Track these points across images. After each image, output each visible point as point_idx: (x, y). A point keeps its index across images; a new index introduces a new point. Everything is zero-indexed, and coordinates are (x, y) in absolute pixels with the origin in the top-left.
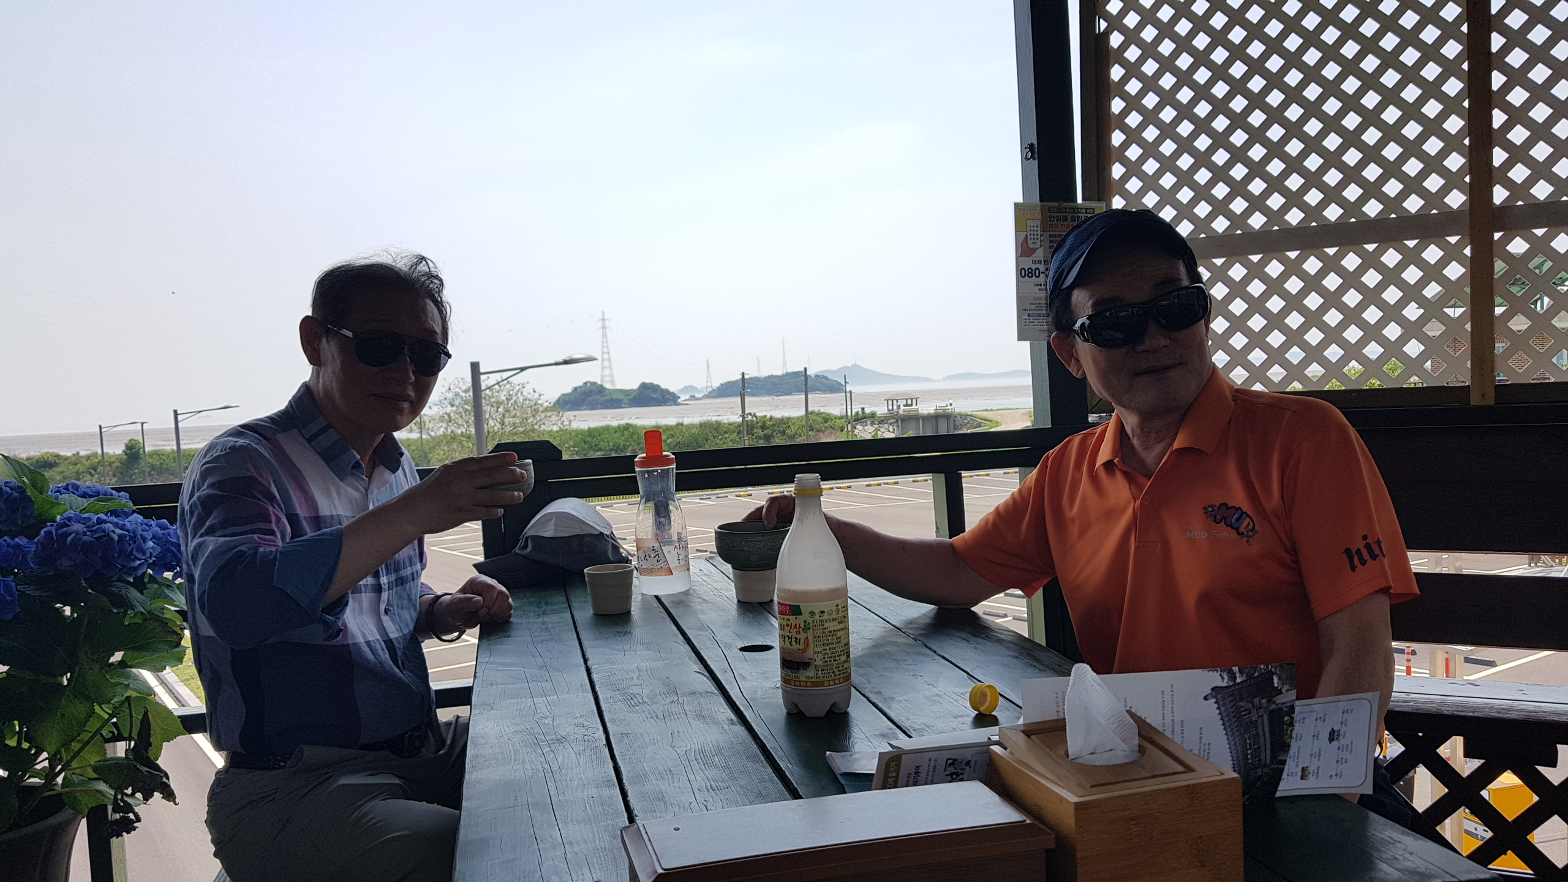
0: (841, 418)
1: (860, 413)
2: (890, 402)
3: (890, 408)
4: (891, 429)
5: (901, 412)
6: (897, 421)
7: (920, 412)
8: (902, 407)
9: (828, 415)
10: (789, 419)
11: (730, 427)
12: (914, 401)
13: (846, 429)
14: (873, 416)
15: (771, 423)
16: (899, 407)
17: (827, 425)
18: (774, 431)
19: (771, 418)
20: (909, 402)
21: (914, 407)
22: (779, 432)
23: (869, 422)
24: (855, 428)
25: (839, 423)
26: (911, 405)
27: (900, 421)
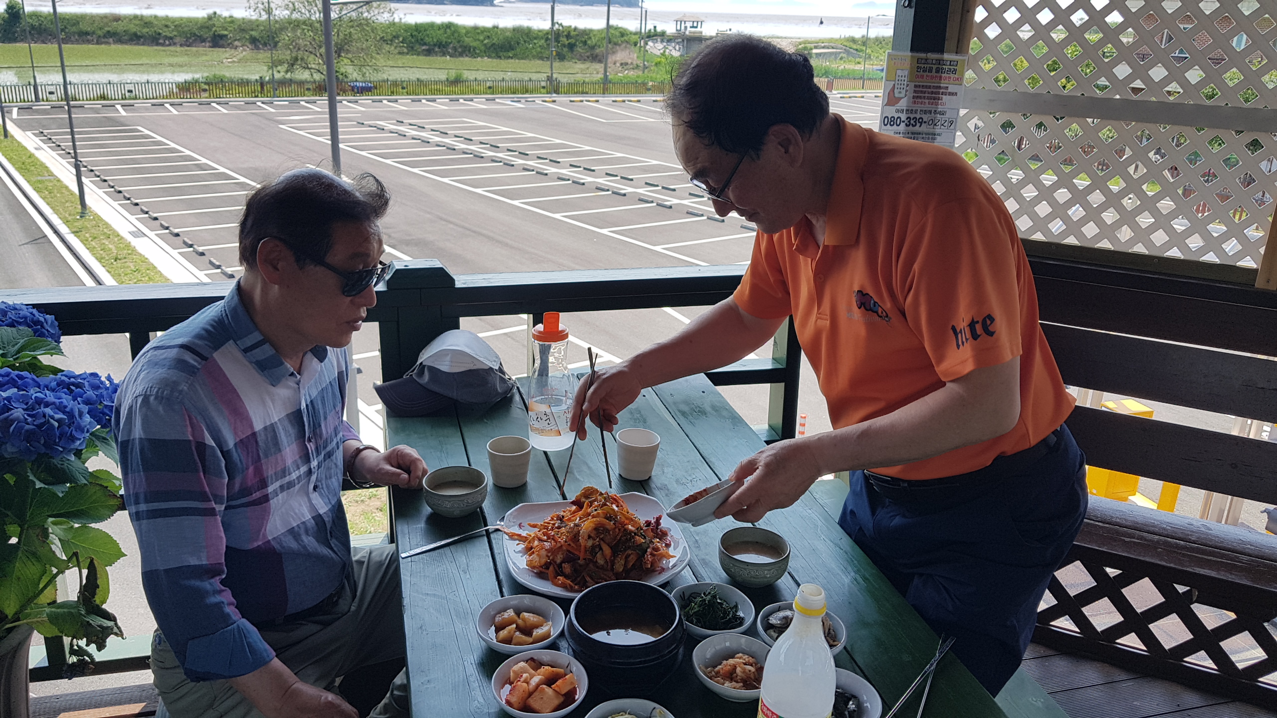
0: (636, 34)
1: (653, 31)
2: (679, 23)
3: (679, 28)
4: (677, 47)
5: (687, 33)
6: (683, 41)
7: (703, 34)
8: (689, 29)
9: (625, 30)
10: (591, 31)
11: (540, 34)
12: (699, 23)
13: (639, 45)
14: (663, 34)
15: (575, 33)
16: (686, 27)
17: (623, 39)
18: (577, 40)
19: (575, 29)
20: (695, 24)
21: (699, 29)
22: (581, 41)
23: (659, 40)
24: (647, 44)
25: (634, 38)
26: (696, 27)
27: (685, 41)
